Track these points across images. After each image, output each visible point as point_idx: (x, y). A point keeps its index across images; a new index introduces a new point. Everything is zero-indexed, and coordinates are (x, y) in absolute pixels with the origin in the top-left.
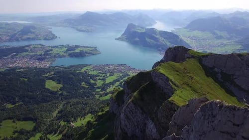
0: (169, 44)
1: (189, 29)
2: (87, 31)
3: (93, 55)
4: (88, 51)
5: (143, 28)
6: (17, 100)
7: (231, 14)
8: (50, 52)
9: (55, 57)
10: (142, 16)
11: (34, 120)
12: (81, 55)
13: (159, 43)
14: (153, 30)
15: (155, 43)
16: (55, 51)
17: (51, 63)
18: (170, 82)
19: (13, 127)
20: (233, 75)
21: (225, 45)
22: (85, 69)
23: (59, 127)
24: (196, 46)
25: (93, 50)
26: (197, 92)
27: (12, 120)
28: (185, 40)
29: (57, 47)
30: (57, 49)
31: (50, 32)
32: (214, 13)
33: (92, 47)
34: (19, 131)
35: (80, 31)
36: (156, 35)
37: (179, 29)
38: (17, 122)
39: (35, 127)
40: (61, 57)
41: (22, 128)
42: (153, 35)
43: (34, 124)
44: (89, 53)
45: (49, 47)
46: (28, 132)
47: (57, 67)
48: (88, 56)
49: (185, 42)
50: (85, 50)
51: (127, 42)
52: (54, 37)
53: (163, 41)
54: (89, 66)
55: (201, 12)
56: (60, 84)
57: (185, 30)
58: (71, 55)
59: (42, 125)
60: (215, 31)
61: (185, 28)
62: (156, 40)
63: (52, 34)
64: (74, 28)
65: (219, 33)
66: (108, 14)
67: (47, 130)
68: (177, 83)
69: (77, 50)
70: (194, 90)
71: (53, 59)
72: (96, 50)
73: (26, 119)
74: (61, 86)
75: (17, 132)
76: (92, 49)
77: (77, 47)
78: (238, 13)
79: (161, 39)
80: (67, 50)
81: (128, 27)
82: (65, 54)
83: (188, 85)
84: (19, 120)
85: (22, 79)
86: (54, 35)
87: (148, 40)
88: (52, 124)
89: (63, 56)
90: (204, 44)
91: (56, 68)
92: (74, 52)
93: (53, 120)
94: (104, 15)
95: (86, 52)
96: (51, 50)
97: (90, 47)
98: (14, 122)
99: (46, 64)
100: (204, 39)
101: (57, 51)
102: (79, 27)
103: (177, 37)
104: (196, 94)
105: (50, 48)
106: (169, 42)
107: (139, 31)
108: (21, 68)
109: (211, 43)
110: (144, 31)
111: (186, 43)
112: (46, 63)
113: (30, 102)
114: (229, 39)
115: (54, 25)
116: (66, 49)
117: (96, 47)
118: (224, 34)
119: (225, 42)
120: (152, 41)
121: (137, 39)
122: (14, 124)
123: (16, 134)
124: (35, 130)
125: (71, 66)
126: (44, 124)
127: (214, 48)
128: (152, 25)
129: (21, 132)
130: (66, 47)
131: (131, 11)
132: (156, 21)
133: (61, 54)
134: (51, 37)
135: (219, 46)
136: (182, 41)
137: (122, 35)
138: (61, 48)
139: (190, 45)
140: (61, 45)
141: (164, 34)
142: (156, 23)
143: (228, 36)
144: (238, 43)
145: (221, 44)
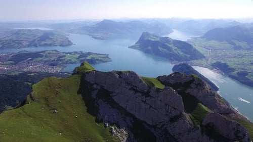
0: (182, 53)
1: (205, 39)
3: (104, 62)
4: (100, 58)
5: (157, 36)
6: (17, 103)
8: (63, 58)
9: (67, 63)
10: (158, 25)
12: (92, 62)
13: (171, 52)
14: (167, 40)
15: (168, 52)
16: (68, 57)
17: (62, 69)
18: (28, 96)
20: (113, 92)
21: (243, 56)
24: (211, 56)
25: (105, 57)
26: (49, 107)
28: (199, 50)
29: (70, 53)
30: (70, 55)
31: (67, 38)
32: (235, 22)
33: (104, 55)
35: (96, 38)
36: (170, 44)
37: (194, 38)
42: (166, 44)
44: (100, 61)
45: (63, 53)
47: (66, 72)
48: (98, 63)
49: (199, 52)
50: (96, 57)
51: (140, 50)
52: (69, 43)
53: (176, 50)
55: (221, 21)
60: (233, 41)
61: (201, 38)
62: (169, 49)
64: (89, 35)
65: (238, 43)
68: (37, 96)
69: (89, 57)
71: (65, 65)
72: (108, 57)
76: (103, 56)
77: (89, 54)
79: (174, 48)
80: (79, 57)
81: (142, 35)
82: (77, 61)
83: (46, 99)
85: (25, 83)
86: (70, 41)
87: (160, 48)
89: (75, 63)
90: (220, 55)
91: (65, 74)
92: (86, 59)
94: (121, 22)
95: (97, 60)
96: (64, 56)
97: (102, 55)
99: (57, 70)
100: (220, 49)
101: (70, 57)
103: (191, 46)
105: (64, 54)
106: (182, 51)
107: (153, 40)
109: (228, 54)
110: (158, 39)
112: (58, 68)
114: (248, 49)
116: (79, 55)
117: (108, 55)
118: (244, 44)
119: (243, 52)
120: (165, 50)
121: (149, 48)
127: (230, 59)
128: (168, 34)
130: (79, 54)
132: (173, 30)
133: (73, 60)
134: (67, 43)
135: (235, 57)
136: (195, 50)
137: (136, 44)
138: (74, 54)
139: (205, 55)
140: (75, 52)
141: (178, 43)
142: (173, 32)
143: (247, 46)
145: (239, 55)
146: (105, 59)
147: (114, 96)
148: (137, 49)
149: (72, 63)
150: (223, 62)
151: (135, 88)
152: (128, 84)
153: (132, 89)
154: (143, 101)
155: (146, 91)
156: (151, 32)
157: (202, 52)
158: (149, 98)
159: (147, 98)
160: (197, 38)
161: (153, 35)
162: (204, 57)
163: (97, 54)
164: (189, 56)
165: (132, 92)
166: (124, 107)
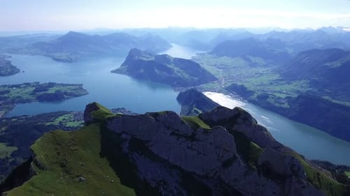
0: (187, 76)
1: (215, 55)
2: (69, 61)
3: (76, 96)
4: (69, 91)
5: (151, 55)
8: (6, 95)
9: (13, 102)
10: (152, 38)
12: (57, 97)
13: (173, 76)
14: (165, 58)
15: (167, 75)
16: (14, 93)
21: (261, 74)
22: (61, 119)
24: (224, 77)
25: (76, 89)
28: (208, 70)
29: (18, 86)
30: (18, 90)
31: (9, 63)
32: (247, 33)
33: (76, 85)
35: (58, 60)
36: (169, 64)
37: (201, 54)
40: (23, 101)
42: (165, 64)
44: (70, 95)
45: (5, 86)
47: (14, 118)
48: (68, 98)
50: (63, 89)
51: (128, 75)
52: (14, 71)
53: (179, 72)
54: (69, 113)
56: (12, 146)
57: (210, 56)
58: (41, 99)
60: (248, 56)
61: (209, 53)
62: (170, 71)
63: (12, 67)
64: (49, 56)
65: (253, 59)
66: (101, 35)
69: (52, 91)
72: (82, 88)
74: (15, 149)
76: (74, 87)
77: (51, 85)
78: (275, 33)
79: (176, 69)
80: (34, 91)
81: (130, 53)
82: (30, 97)
86: (15, 67)
87: (157, 71)
89: (28, 101)
91: (13, 120)
92: (44, 93)
95: (66, 93)
96: (8, 92)
97: (73, 85)
100: (234, 68)
101: (18, 93)
102: (57, 55)
103: (198, 65)
105: (6, 89)
106: (188, 73)
107: (145, 59)
109: (244, 73)
110: (153, 59)
111: (210, 74)
114: (265, 66)
115: (16, 51)
116: (34, 88)
117: (82, 85)
118: (258, 60)
119: (261, 70)
120: (164, 73)
121: (142, 71)
125: (39, 116)
127: (247, 80)
128: (165, 50)
130: (34, 86)
131: (135, 31)
132: (172, 44)
133: (25, 97)
134: (9, 70)
135: (253, 77)
136: (204, 71)
137: (122, 65)
138: (25, 87)
139: (216, 76)
140: (25, 84)
141: (180, 62)
142: (171, 46)
143: (264, 63)
144: (275, 72)
145: (256, 74)
146: (78, 91)
147: (152, 146)
148: (124, 74)
149: (24, 102)
150: (239, 84)
151: (177, 132)
153: (173, 134)
154: (188, 147)
155: (190, 134)
156: (143, 49)
157: (213, 73)
158: (196, 142)
159: (193, 143)
160: (204, 54)
161: (145, 52)
162: (217, 79)
163: (63, 85)
164: (196, 79)
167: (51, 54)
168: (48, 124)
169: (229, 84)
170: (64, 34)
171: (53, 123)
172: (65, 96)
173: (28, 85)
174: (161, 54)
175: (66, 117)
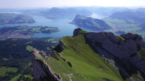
0: (100, 26)
1: (111, 18)
2: (53, 18)
3: (56, 32)
4: (53, 30)
5: (84, 17)
6: (10, 56)
7: (136, 9)
8: (31, 30)
10: (85, 10)
11: (18, 67)
12: (48, 32)
13: (93, 26)
14: (90, 18)
15: (91, 25)
16: (34, 29)
17: (31, 36)
18: (63, 46)
19: (6, 70)
20: (102, 43)
21: (132, 27)
22: (50, 40)
23: (31, 71)
24: (115, 28)
26: (76, 51)
27: (6, 67)
28: (108, 24)
29: (35, 27)
30: (35, 28)
31: (32, 19)
32: (127, 9)
34: (9, 72)
36: (92, 21)
37: (105, 18)
38: (8, 68)
39: (18, 71)
41: (11, 71)
42: (90, 21)
43: (18, 69)
44: (53, 31)
45: (31, 27)
46: (14, 73)
47: (34, 38)
48: (52, 32)
50: (51, 29)
51: (75, 25)
52: (34, 22)
54: (53, 38)
55: (119, 8)
57: (109, 18)
58: (43, 32)
59: (22, 70)
60: (127, 19)
62: (92, 24)
63: (33, 20)
65: (129, 20)
67: (24, 72)
68: (67, 46)
69: (47, 29)
70: (75, 50)
71: (33, 34)
73: (13, 66)
75: (8, 73)
76: (55, 28)
77: (46, 27)
78: (141, 9)
79: (95, 23)
80: (41, 29)
81: (76, 16)
82: (39, 31)
83: (73, 47)
84: (10, 67)
85: (13, 45)
86: (34, 20)
87: (87, 24)
88: (27, 69)
89: (39, 33)
90: (120, 27)
91: (34, 39)
92: (45, 30)
93: (28, 67)
94: (63, 9)
95: (52, 30)
96: (32, 29)
98: (7, 68)
99: (28, 37)
100: (120, 24)
101: (35, 29)
102: (49, 16)
103: (104, 22)
104: (75, 52)
105: (31, 28)
106: (100, 25)
107: (82, 19)
108: (14, 39)
109: (124, 26)
110: (85, 18)
113: (17, 58)
114: (134, 24)
115: (34, 14)
116: (40, 28)
117: (57, 28)
118: (132, 21)
119: (132, 25)
121: (81, 23)
122: (7, 69)
123: (8, 74)
124: (18, 72)
126: (23, 69)
127: (126, 29)
128: (90, 15)
129: (10, 73)
130: (40, 27)
133: (38, 31)
134: (32, 21)
135: (128, 28)
136: (106, 24)
137: (73, 21)
138: (37, 28)
139: (112, 27)
140: (37, 26)
141: (97, 20)
142: (93, 14)
143: (134, 22)
144: (139, 26)
145: (130, 27)
146: (56, 30)
147: (103, 45)
148: (74, 24)
149: (37, 33)
150: (122, 31)
151: (113, 41)
152: (110, 39)
153: (111, 41)
154: (117, 47)
155: (118, 42)
157: (110, 25)
158: (121, 45)
159: (120, 45)
161: (82, 16)
162: (112, 28)
163: (51, 27)
164: (103, 28)
165: (112, 43)
166: (108, 50)
167: (46, 16)
168: (46, 41)
169: (117, 31)
170: (51, 8)
171: (48, 41)
172: (51, 32)
173: (38, 27)
174: (88, 17)
175: (52, 39)
